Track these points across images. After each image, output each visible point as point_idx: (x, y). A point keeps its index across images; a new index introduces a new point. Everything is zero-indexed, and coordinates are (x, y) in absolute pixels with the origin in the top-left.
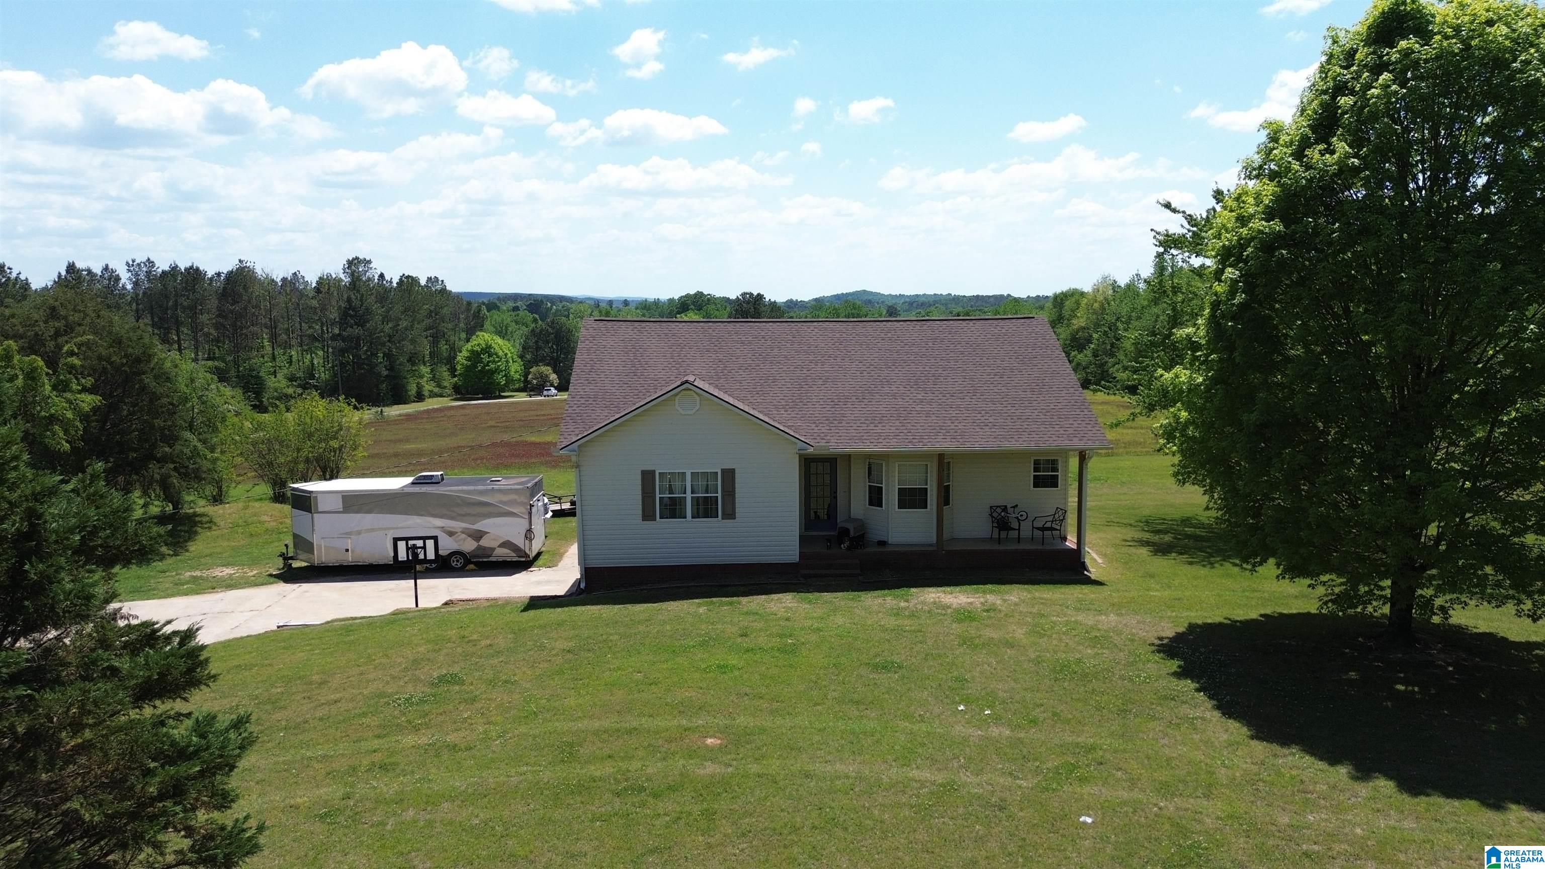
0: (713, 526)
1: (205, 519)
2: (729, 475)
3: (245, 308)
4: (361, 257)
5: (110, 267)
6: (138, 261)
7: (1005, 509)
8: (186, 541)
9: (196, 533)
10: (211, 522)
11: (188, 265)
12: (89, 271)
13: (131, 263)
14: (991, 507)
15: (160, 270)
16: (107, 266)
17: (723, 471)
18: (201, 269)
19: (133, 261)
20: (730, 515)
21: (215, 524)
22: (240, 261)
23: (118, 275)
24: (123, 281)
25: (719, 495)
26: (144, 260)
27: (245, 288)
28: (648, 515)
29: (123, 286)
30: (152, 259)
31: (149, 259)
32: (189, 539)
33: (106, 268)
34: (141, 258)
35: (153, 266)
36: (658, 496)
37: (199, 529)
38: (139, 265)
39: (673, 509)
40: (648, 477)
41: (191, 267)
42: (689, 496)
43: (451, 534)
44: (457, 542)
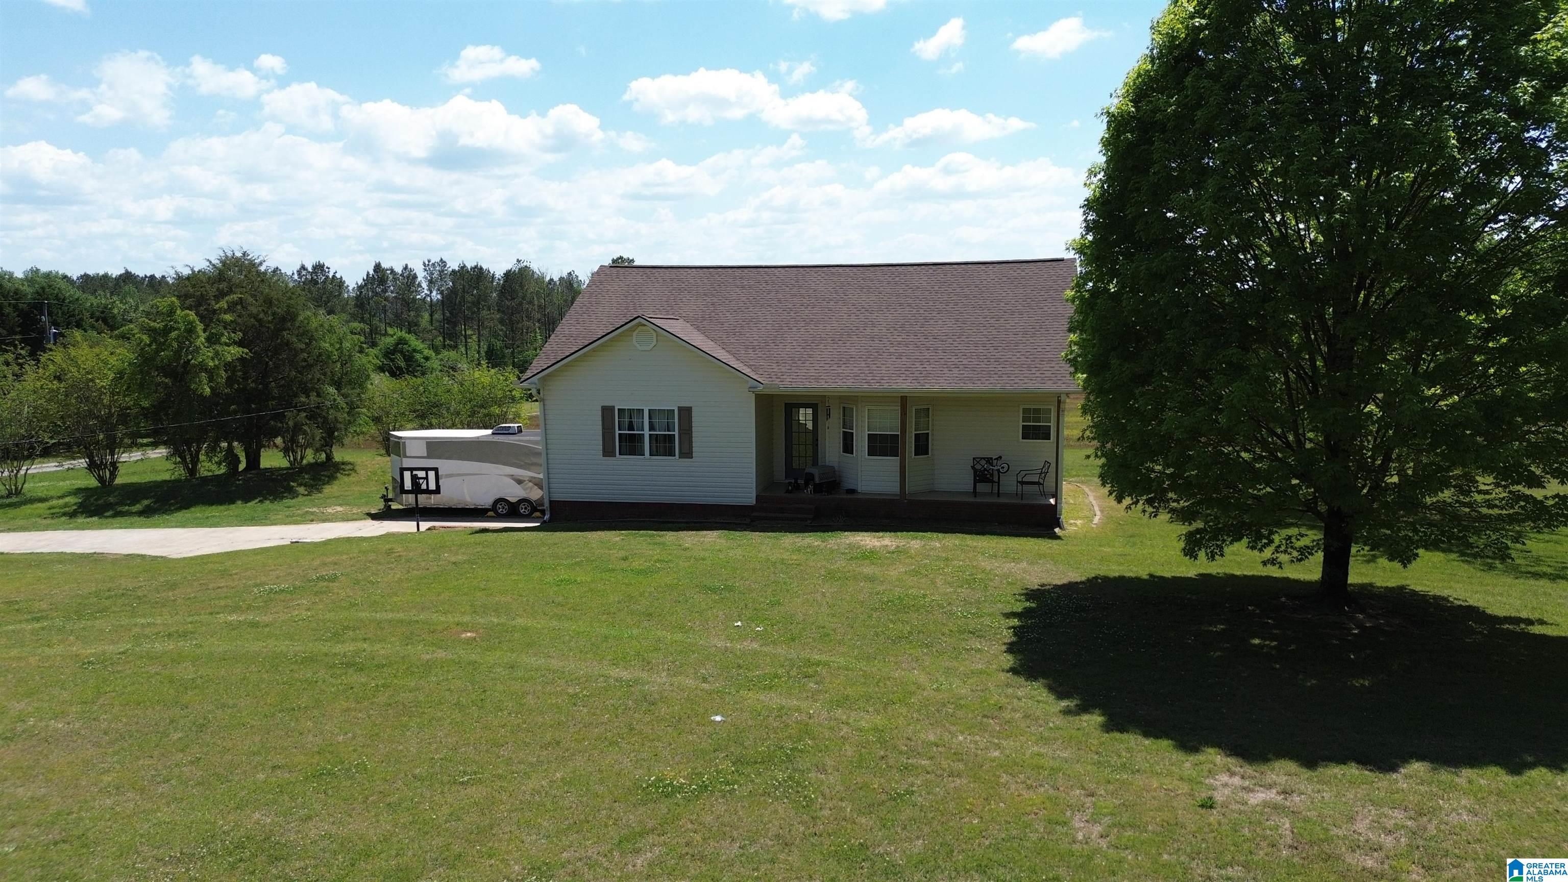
0: (671, 464)
1: (348, 467)
2: (686, 413)
3: (521, 304)
4: (625, 257)
5: (409, 267)
6: (432, 261)
7: (989, 460)
8: (324, 484)
9: (335, 478)
10: (353, 470)
11: (473, 264)
12: (392, 271)
13: (427, 263)
14: (974, 459)
15: (450, 270)
16: (407, 265)
17: (680, 409)
18: (485, 267)
19: (429, 261)
20: (687, 453)
21: (355, 471)
22: (518, 261)
23: (415, 274)
24: (419, 279)
25: (676, 433)
26: (438, 260)
27: (522, 286)
28: (608, 451)
29: (419, 283)
30: (444, 259)
31: (442, 259)
32: (328, 483)
33: (406, 268)
34: (435, 259)
35: (445, 266)
36: (617, 432)
37: (338, 475)
38: (433, 264)
39: (631, 445)
40: (607, 411)
41: (476, 267)
42: (647, 432)
43: (520, 482)
44: (524, 490)
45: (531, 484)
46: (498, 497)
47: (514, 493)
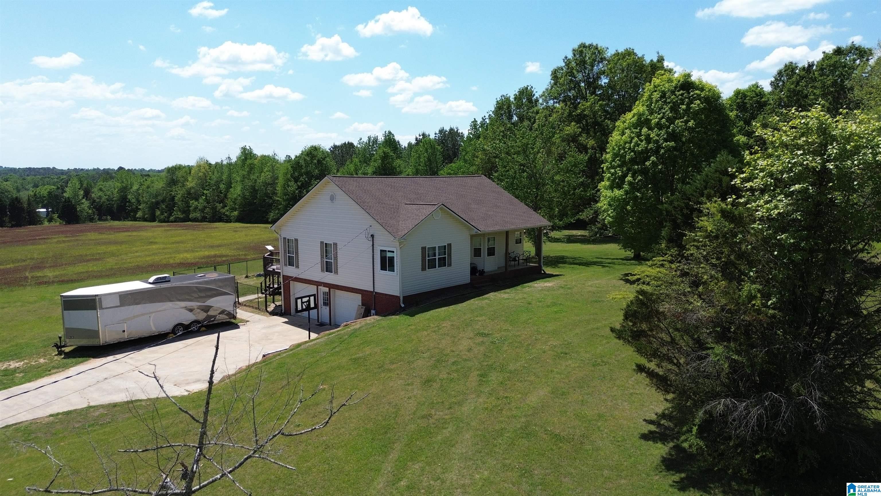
0: (445, 270)
2: (450, 245)
20: (450, 264)
25: (446, 256)
28: (423, 268)
36: (427, 258)
39: (432, 264)
40: (423, 249)
42: (437, 257)
43: (191, 310)
44: (194, 315)
45: (199, 310)
46: (176, 323)
47: (187, 318)
